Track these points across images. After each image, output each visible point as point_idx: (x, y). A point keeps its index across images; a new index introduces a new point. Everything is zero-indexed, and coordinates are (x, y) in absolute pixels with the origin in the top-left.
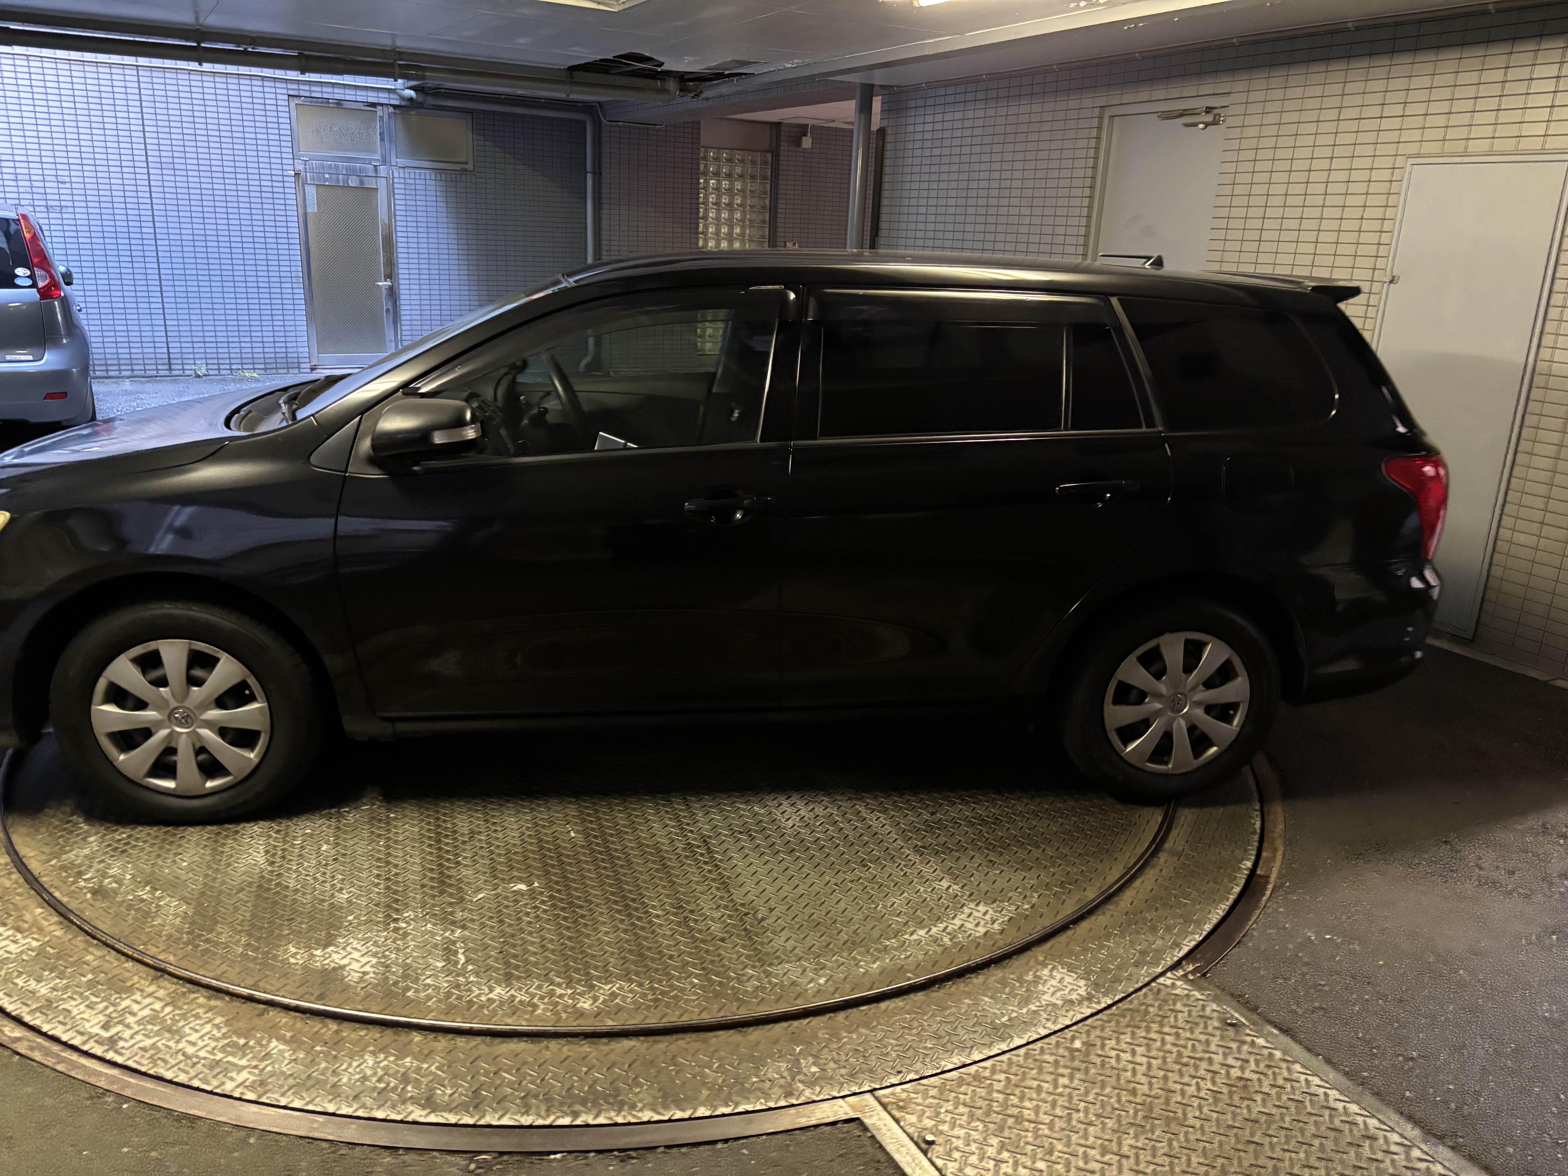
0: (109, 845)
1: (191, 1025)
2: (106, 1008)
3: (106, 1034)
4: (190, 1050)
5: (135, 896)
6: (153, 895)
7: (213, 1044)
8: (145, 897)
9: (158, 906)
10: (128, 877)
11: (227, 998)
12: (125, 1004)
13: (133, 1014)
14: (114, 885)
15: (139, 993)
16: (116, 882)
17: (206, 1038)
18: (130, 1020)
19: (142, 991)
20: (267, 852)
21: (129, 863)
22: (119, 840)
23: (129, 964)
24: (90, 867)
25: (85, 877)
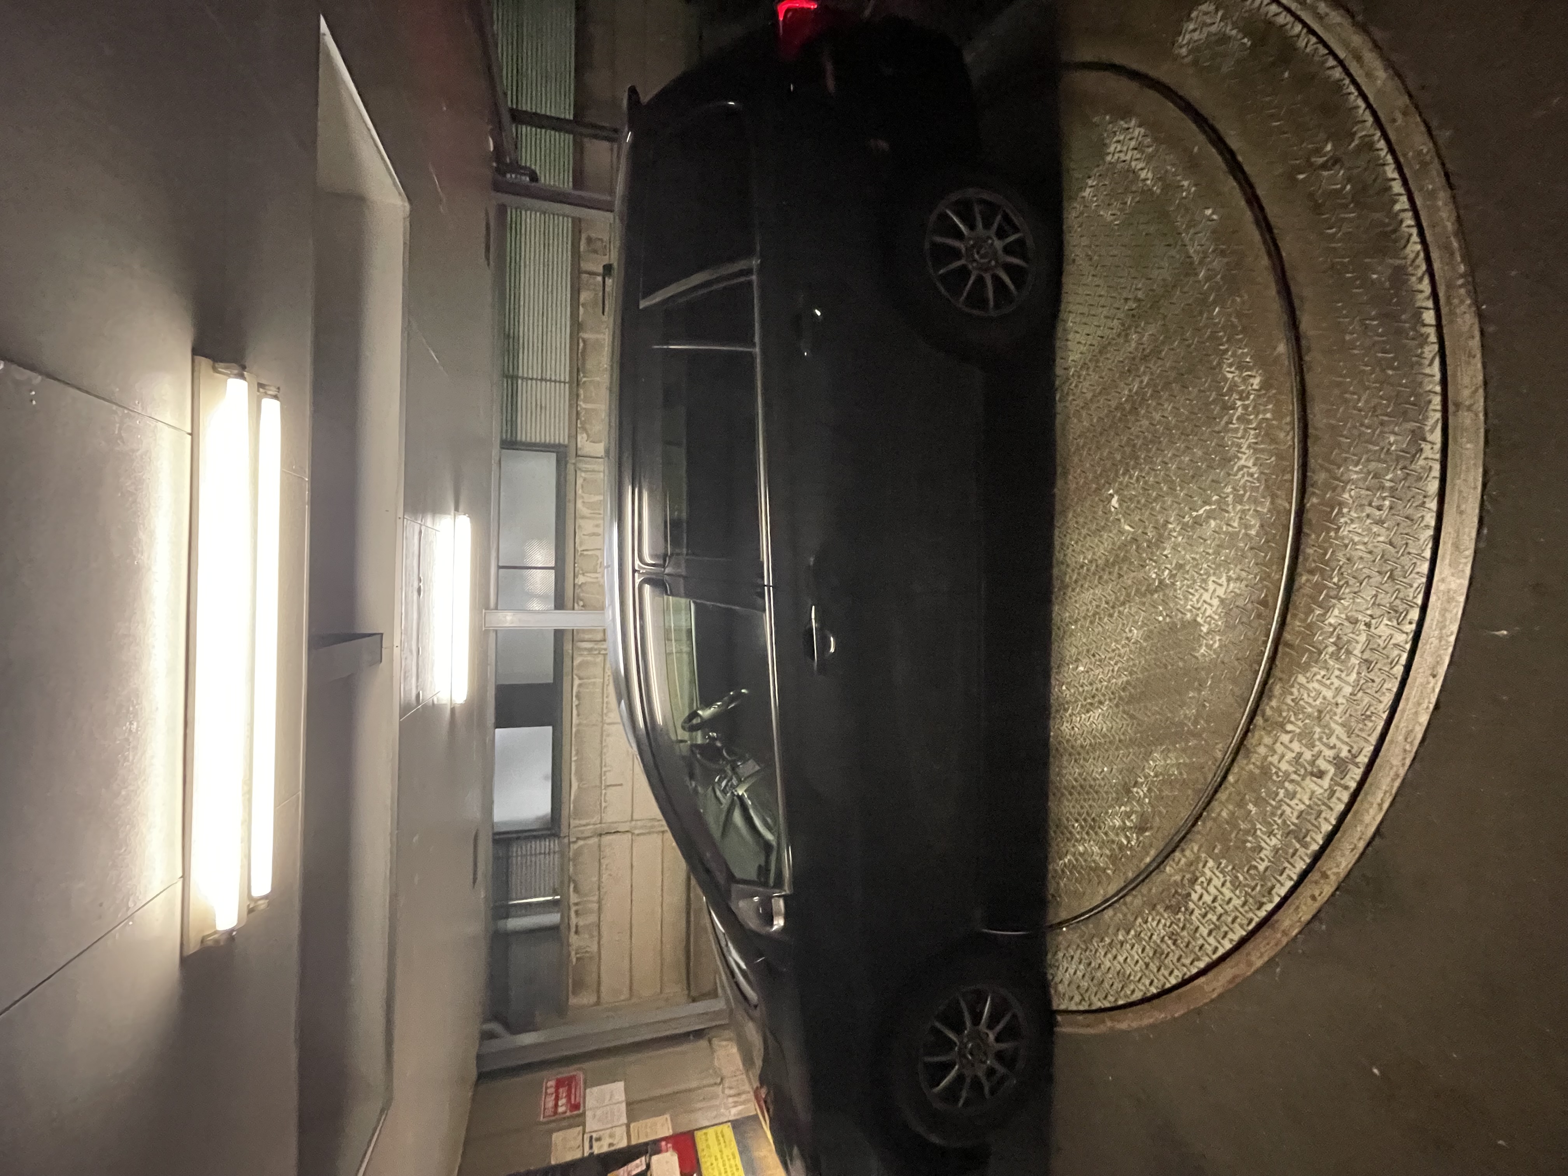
0: (1088, 833)
1: (1311, 701)
2: (1292, 781)
3: (1332, 770)
4: (1348, 690)
5: (1145, 796)
6: (1142, 784)
7: (1337, 673)
8: (1145, 789)
9: (1156, 776)
10: (1123, 808)
11: (1271, 681)
12: (1284, 766)
13: (1300, 755)
14: (1133, 817)
15: (1270, 759)
16: (1129, 817)
17: (1328, 682)
18: (1308, 755)
19: (1265, 758)
20: (1088, 712)
21: (1107, 813)
22: (1082, 827)
23: (1231, 778)
24: (1113, 842)
25: (1125, 842)
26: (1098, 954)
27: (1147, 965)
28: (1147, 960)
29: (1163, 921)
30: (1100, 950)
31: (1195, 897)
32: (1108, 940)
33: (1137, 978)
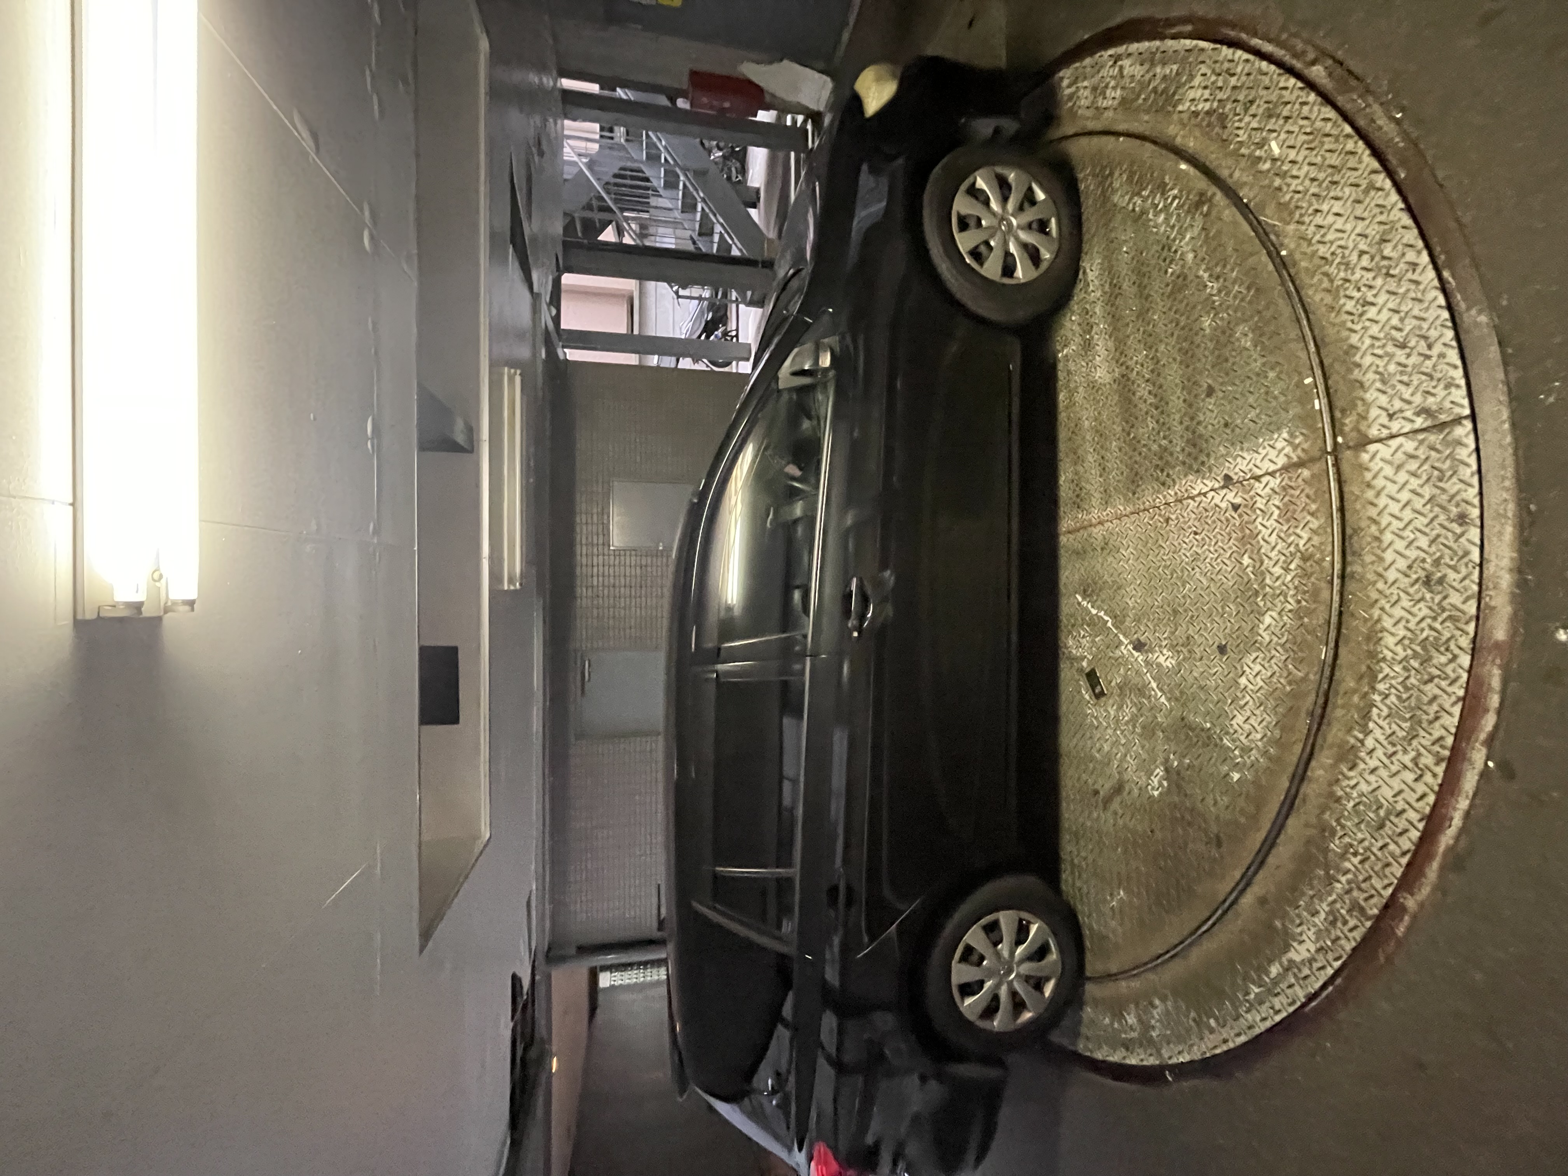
24: (1179, 215)
25: (1177, 201)
26: (1300, 188)
27: (1287, 118)
28: (1281, 122)
29: (1237, 124)
30: (1292, 188)
31: (1207, 106)
32: (1277, 182)
33: (1305, 122)
